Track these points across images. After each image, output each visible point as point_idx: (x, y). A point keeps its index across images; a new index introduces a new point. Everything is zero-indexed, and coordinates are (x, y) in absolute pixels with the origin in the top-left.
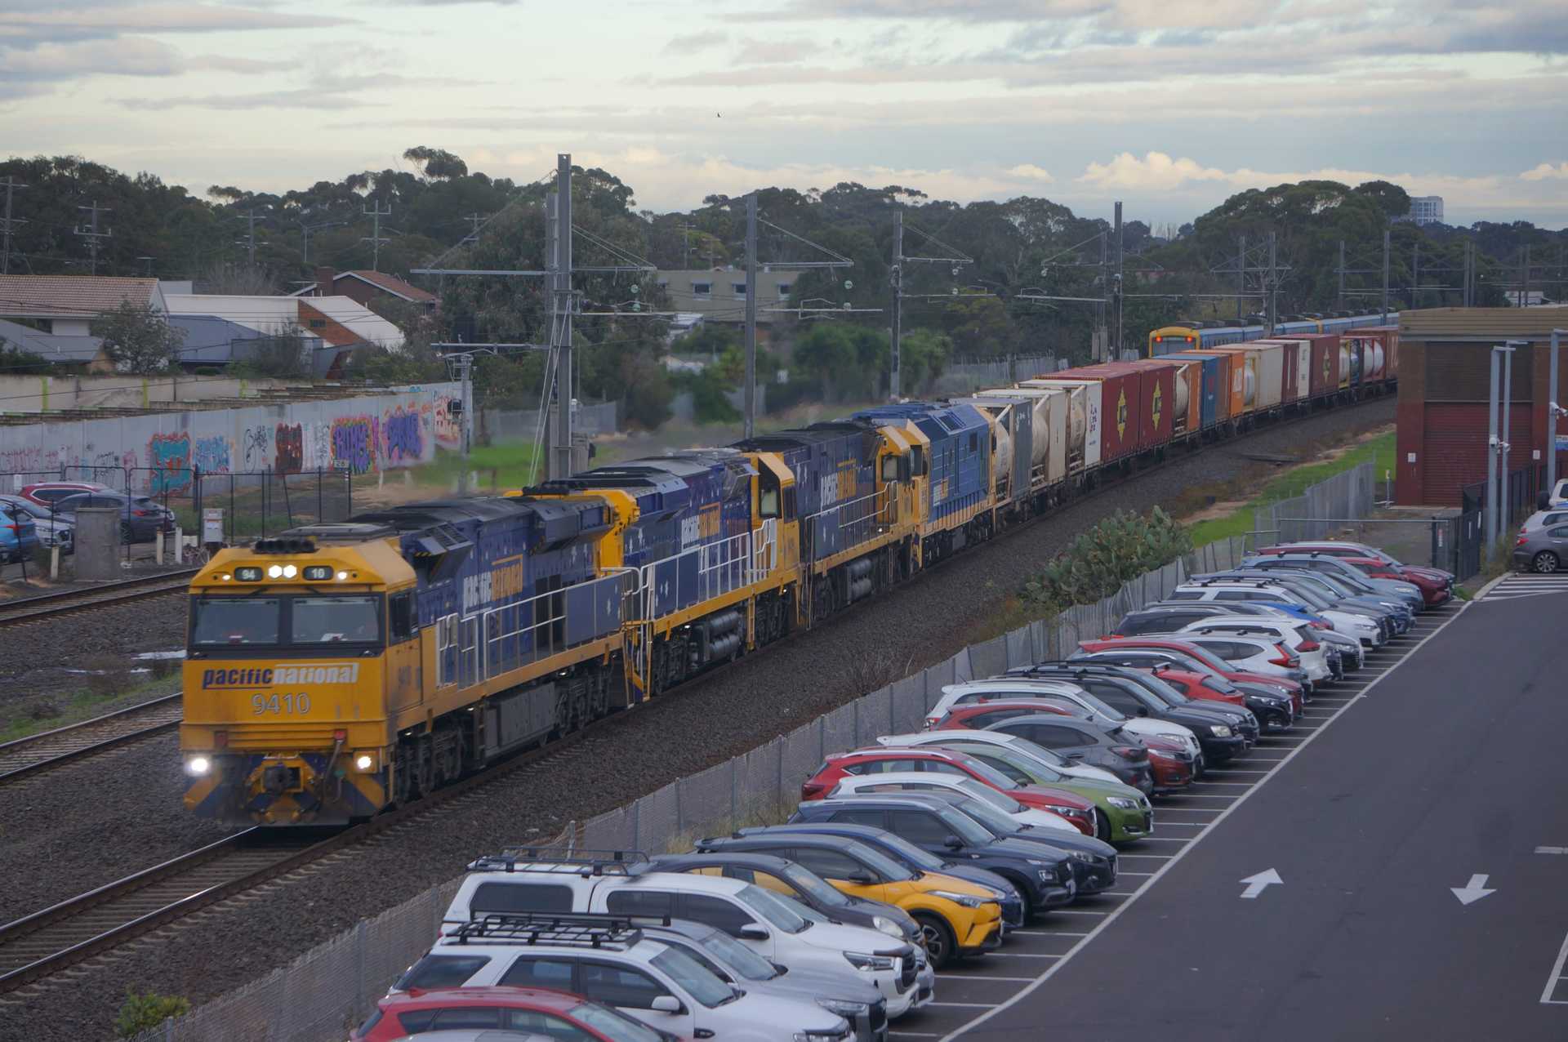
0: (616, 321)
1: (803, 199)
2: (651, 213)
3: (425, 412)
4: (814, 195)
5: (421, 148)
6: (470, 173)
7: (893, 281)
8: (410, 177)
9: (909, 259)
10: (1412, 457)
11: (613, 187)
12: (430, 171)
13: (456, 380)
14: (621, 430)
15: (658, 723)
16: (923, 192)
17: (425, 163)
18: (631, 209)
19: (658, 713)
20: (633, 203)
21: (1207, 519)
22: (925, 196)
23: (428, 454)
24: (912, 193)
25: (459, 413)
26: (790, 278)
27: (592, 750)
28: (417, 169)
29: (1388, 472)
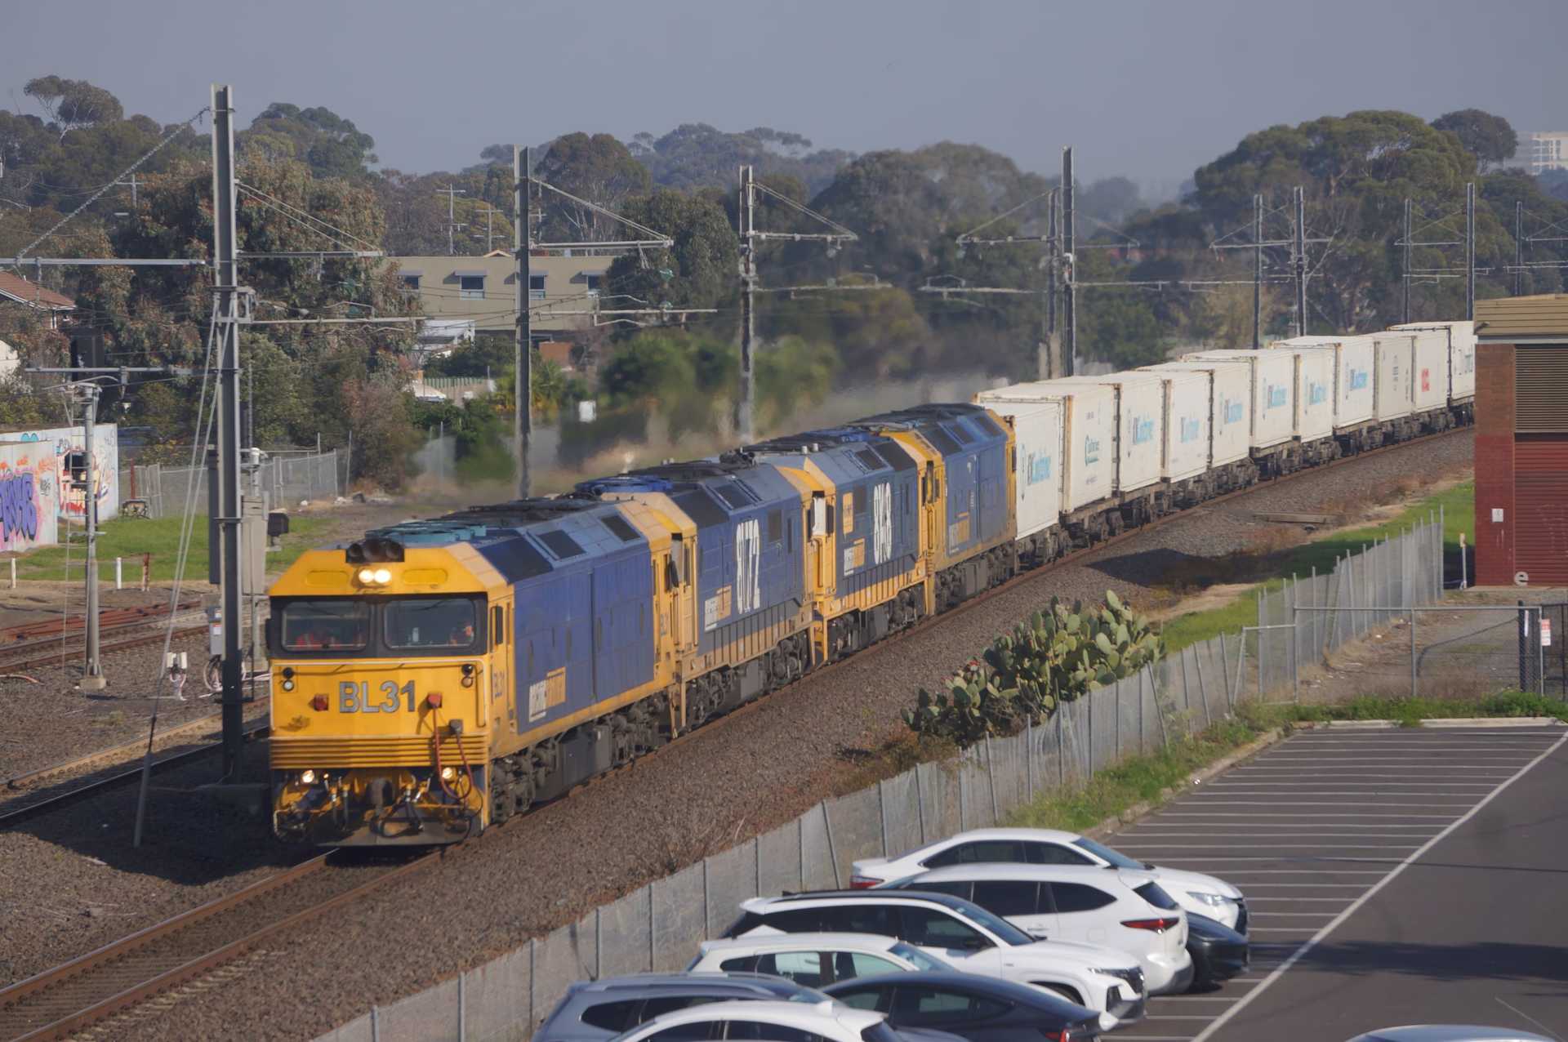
0: (337, 333)
1: (622, 149)
2: (398, 173)
3: (44, 471)
4: (644, 143)
5: (52, 79)
6: (127, 115)
7: (741, 268)
8: (34, 121)
9: (763, 236)
10: (1498, 515)
11: (344, 135)
12: (66, 113)
13: (76, 424)
14: (343, 494)
15: (365, 925)
16: (804, 137)
17: (58, 101)
18: (372, 168)
19: (367, 910)
20: (374, 159)
21: (1197, 610)
22: (807, 143)
23: (47, 535)
24: (787, 139)
25: (82, 470)
26: (600, 265)
27: (262, 968)
28: (46, 111)
29: (1462, 537)
